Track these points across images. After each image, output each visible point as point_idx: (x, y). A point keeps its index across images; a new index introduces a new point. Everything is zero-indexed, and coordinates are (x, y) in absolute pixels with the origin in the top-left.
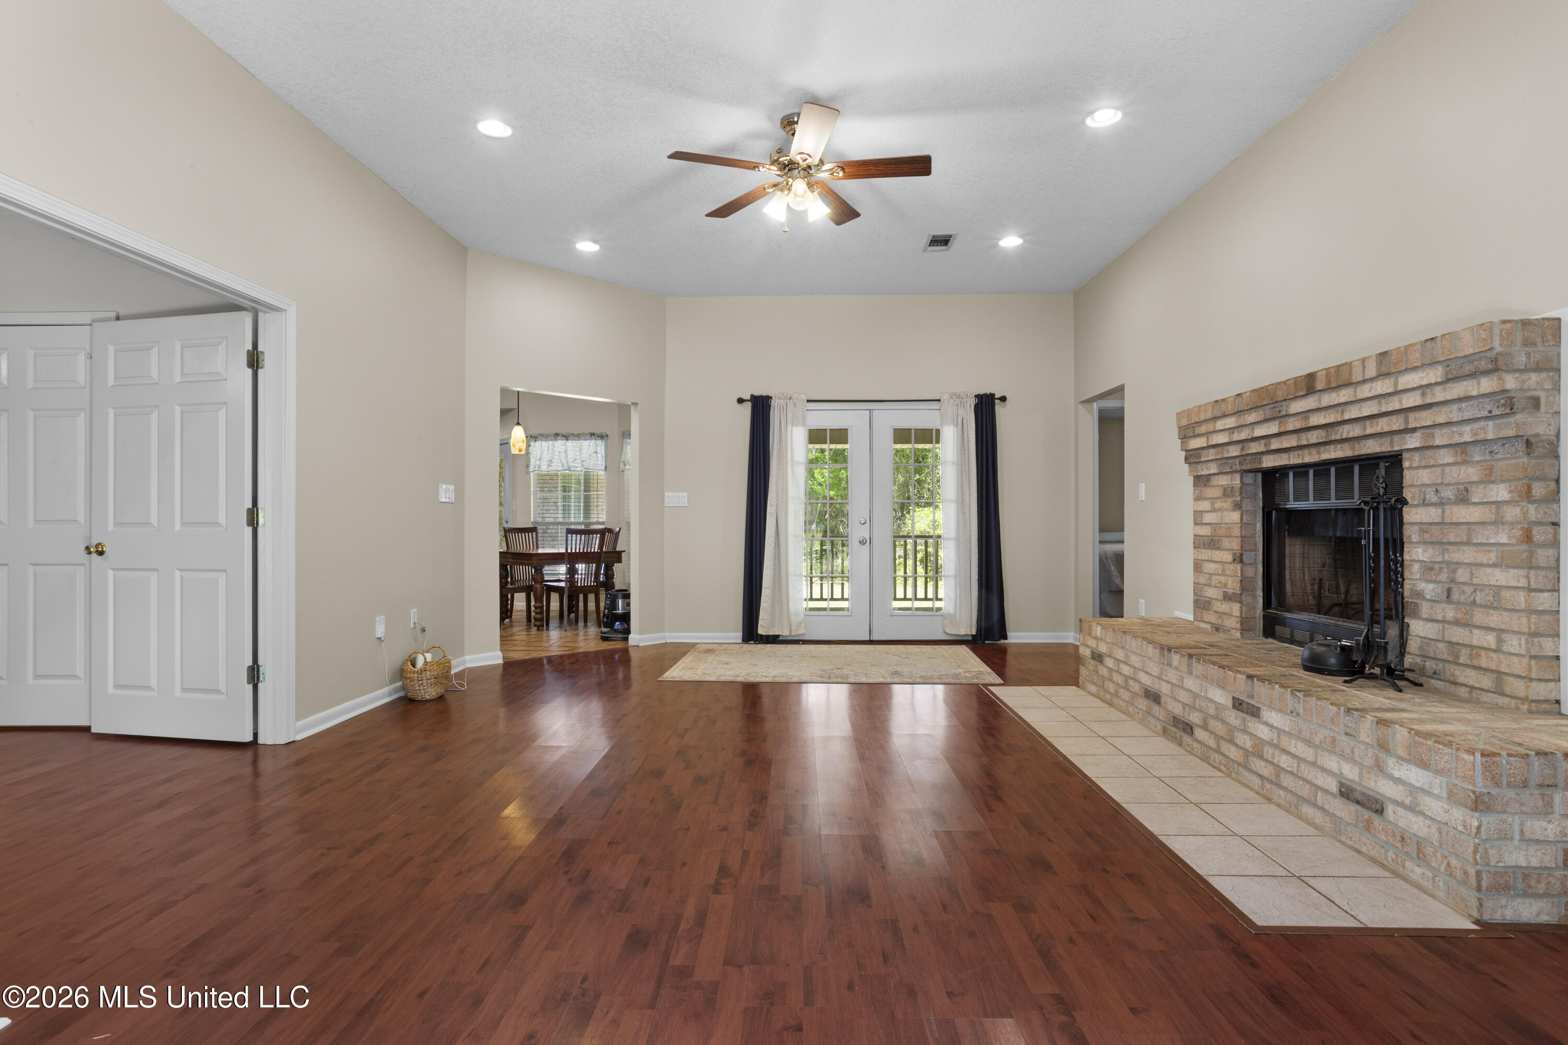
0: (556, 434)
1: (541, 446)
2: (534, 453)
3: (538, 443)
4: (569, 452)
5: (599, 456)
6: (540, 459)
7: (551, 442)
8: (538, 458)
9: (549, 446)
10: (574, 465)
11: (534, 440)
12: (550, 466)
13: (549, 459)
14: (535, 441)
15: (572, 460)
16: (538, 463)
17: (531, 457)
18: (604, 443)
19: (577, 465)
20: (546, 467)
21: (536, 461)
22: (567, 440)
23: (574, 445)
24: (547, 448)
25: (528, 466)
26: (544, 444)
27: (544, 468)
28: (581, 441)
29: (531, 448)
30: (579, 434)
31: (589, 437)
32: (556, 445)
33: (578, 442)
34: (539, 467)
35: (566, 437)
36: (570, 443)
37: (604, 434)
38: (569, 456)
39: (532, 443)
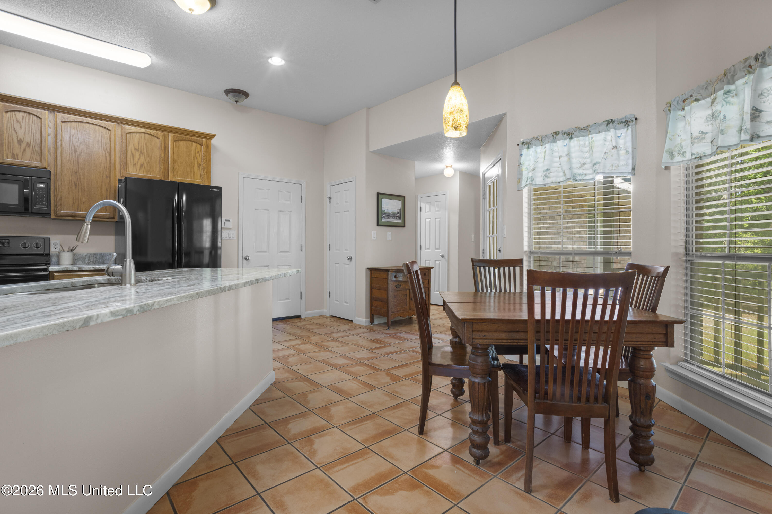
0: (555, 133)
1: (536, 152)
2: (527, 163)
3: (532, 150)
4: (573, 155)
5: (622, 152)
6: (534, 170)
7: (548, 146)
8: (532, 168)
9: (545, 152)
10: (581, 172)
11: (526, 146)
12: (546, 177)
13: (546, 168)
14: (528, 148)
15: (579, 165)
16: (531, 174)
17: (524, 168)
18: (630, 131)
19: (585, 172)
20: (541, 179)
21: (529, 172)
22: (571, 138)
23: (581, 143)
24: (543, 155)
25: (519, 181)
26: (540, 149)
27: (539, 181)
28: (590, 136)
29: (523, 157)
30: (588, 126)
31: (604, 126)
32: (556, 148)
33: (587, 138)
34: (533, 180)
35: (570, 135)
36: (575, 142)
37: (629, 118)
38: (574, 161)
39: (525, 151)
